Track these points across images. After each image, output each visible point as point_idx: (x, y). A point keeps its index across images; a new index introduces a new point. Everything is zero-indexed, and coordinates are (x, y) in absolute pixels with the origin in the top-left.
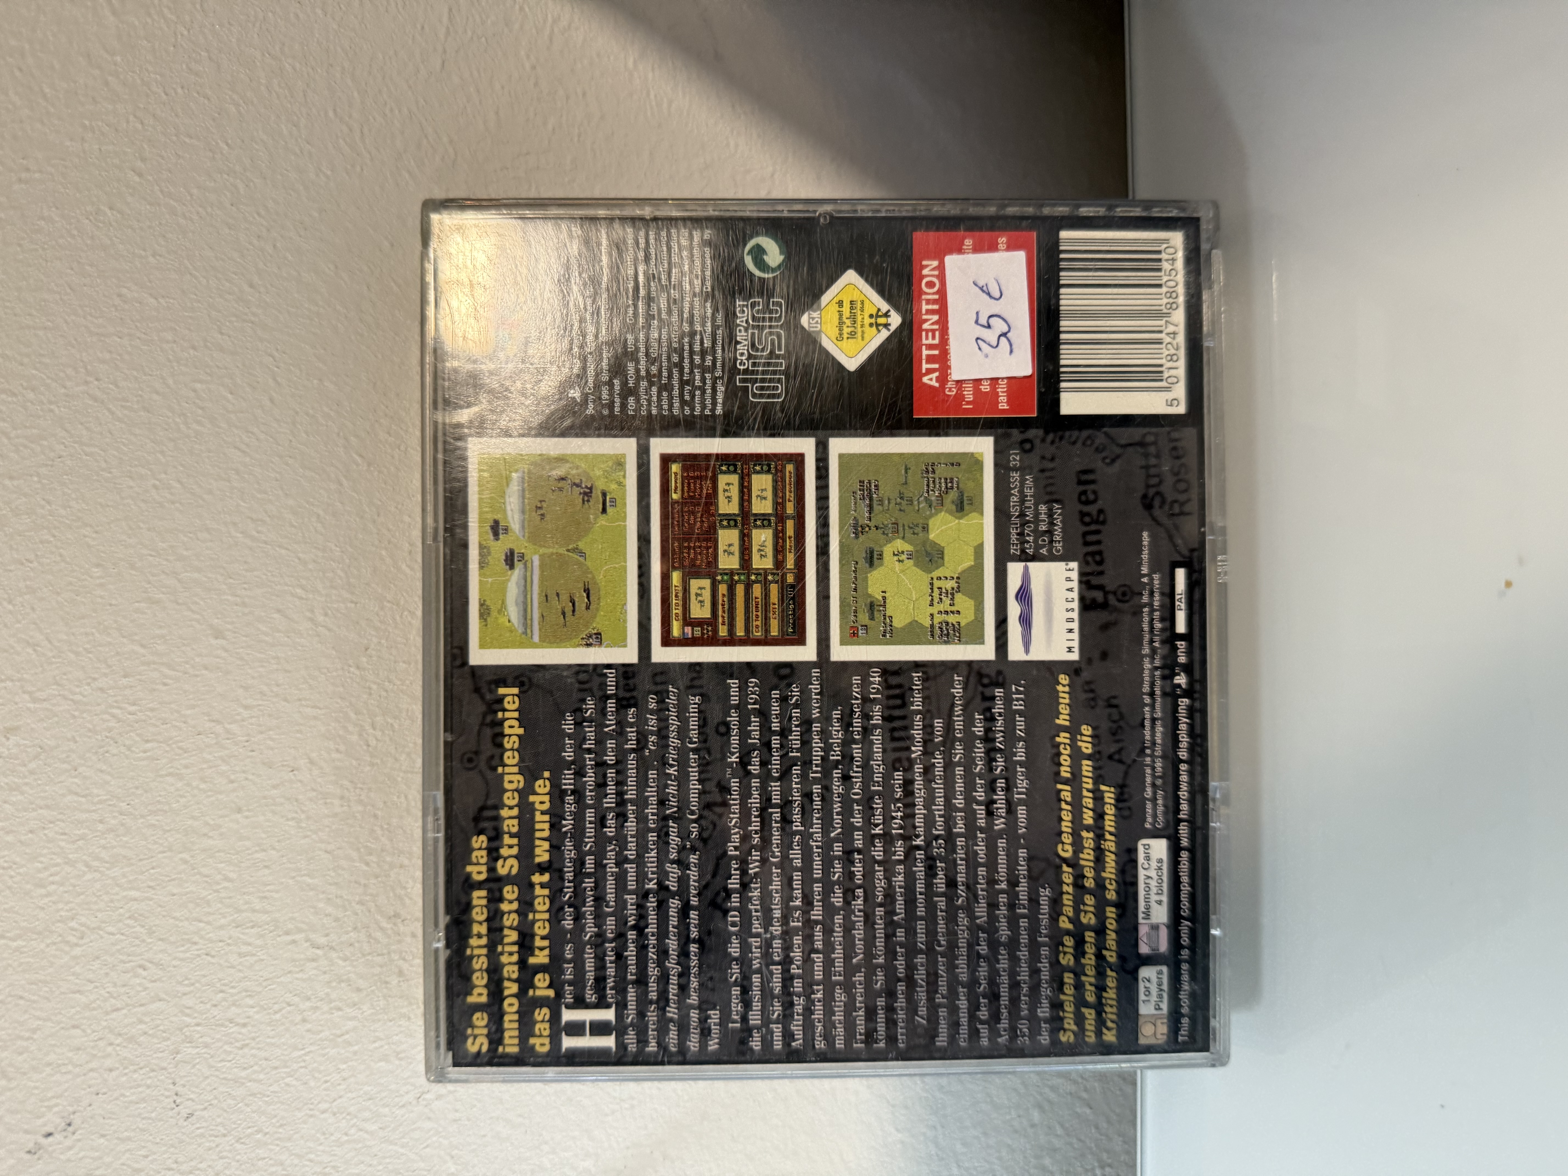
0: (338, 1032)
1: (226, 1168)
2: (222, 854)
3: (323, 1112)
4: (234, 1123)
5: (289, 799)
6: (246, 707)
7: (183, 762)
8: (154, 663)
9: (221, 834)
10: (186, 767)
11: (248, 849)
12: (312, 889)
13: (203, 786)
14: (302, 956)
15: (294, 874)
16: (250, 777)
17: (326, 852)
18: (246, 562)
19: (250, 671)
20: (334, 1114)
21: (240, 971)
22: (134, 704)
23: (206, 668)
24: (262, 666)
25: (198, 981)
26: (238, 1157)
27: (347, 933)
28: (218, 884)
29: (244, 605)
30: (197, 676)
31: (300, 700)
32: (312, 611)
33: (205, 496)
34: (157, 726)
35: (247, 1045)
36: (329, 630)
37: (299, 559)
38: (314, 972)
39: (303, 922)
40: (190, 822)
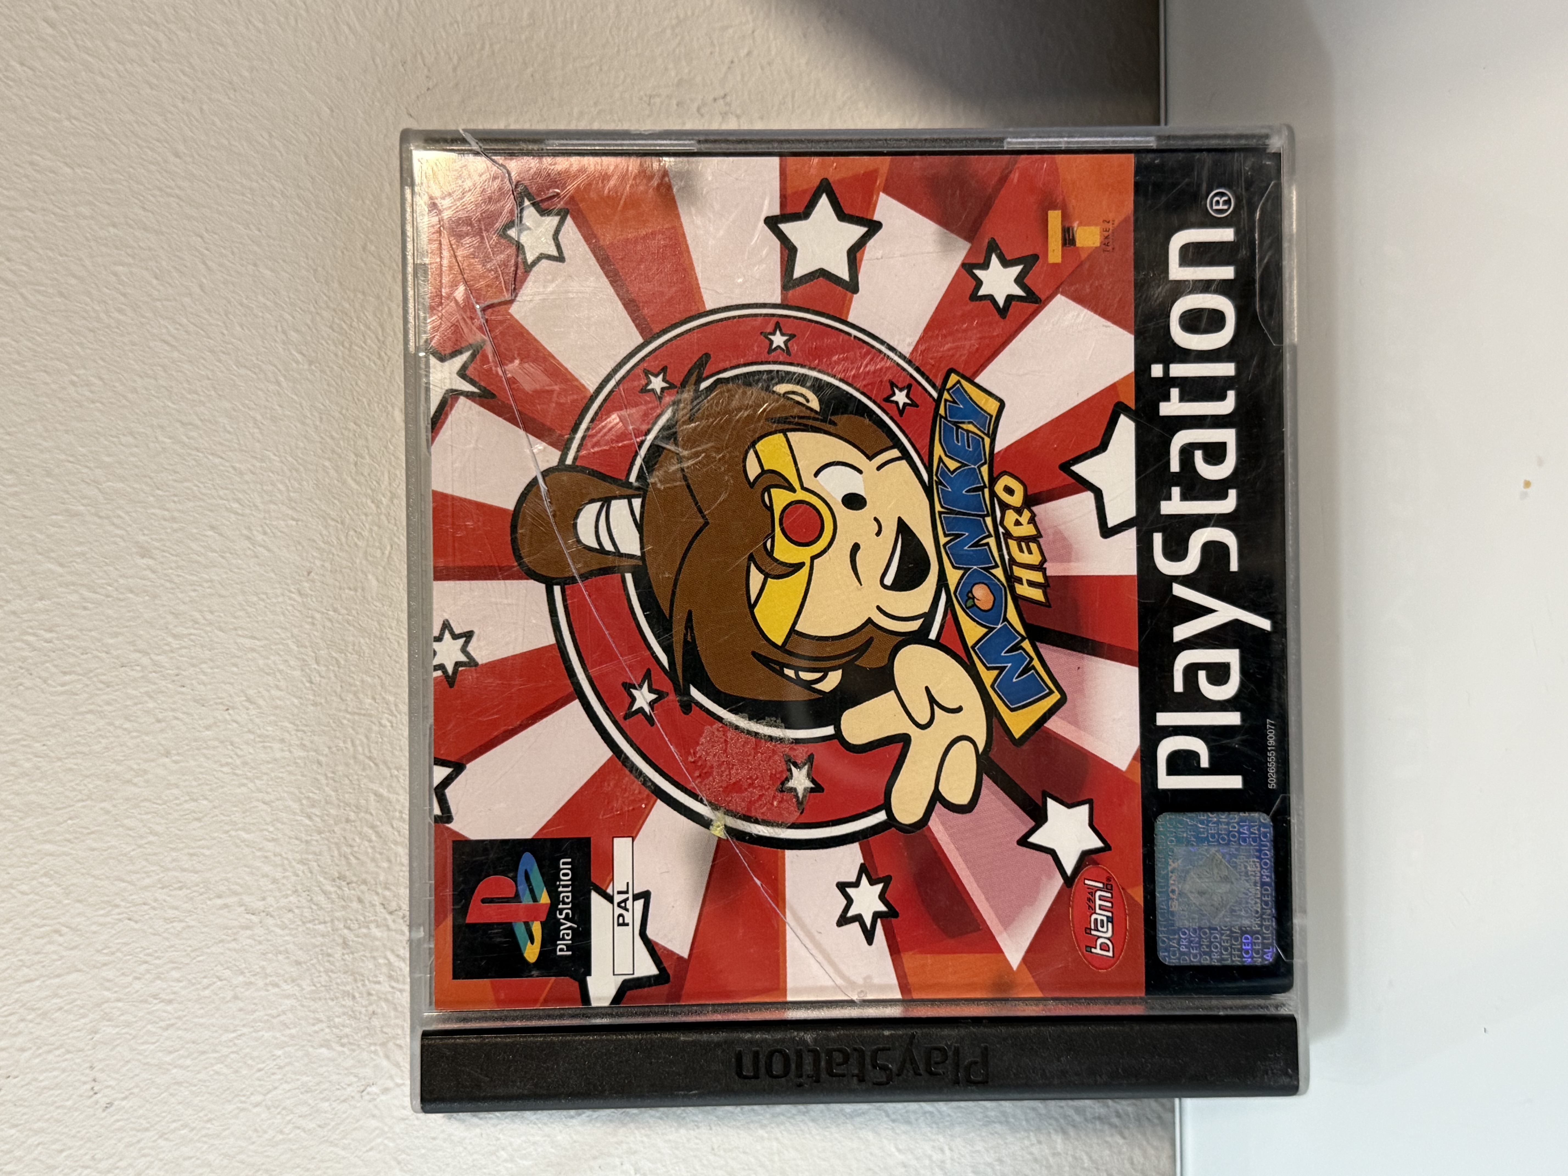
0: (274, 1012)
1: (147, 1168)
2: (147, 804)
3: (257, 1105)
4: (157, 1115)
5: (222, 742)
6: (175, 636)
7: (105, 697)
8: (73, 584)
9: (147, 781)
10: (108, 703)
11: (177, 798)
12: (248, 846)
13: (127, 725)
14: (236, 923)
15: (227, 828)
16: (181, 716)
17: (264, 803)
18: (175, 472)
19: (180, 595)
20: (269, 1109)
21: (167, 939)
22: (50, 631)
23: (132, 592)
24: (195, 590)
25: (118, 950)
26: (161, 1156)
27: (286, 896)
28: (141, 837)
29: (174, 519)
30: (120, 600)
31: (235, 629)
32: (249, 528)
33: (130, 396)
34: (77, 657)
35: (173, 1025)
36: (269, 550)
37: (234, 468)
38: (249, 941)
39: (238, 884)
40: (113, 766)
